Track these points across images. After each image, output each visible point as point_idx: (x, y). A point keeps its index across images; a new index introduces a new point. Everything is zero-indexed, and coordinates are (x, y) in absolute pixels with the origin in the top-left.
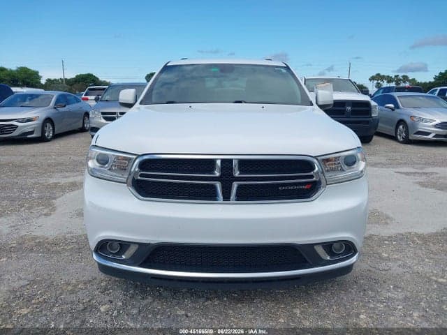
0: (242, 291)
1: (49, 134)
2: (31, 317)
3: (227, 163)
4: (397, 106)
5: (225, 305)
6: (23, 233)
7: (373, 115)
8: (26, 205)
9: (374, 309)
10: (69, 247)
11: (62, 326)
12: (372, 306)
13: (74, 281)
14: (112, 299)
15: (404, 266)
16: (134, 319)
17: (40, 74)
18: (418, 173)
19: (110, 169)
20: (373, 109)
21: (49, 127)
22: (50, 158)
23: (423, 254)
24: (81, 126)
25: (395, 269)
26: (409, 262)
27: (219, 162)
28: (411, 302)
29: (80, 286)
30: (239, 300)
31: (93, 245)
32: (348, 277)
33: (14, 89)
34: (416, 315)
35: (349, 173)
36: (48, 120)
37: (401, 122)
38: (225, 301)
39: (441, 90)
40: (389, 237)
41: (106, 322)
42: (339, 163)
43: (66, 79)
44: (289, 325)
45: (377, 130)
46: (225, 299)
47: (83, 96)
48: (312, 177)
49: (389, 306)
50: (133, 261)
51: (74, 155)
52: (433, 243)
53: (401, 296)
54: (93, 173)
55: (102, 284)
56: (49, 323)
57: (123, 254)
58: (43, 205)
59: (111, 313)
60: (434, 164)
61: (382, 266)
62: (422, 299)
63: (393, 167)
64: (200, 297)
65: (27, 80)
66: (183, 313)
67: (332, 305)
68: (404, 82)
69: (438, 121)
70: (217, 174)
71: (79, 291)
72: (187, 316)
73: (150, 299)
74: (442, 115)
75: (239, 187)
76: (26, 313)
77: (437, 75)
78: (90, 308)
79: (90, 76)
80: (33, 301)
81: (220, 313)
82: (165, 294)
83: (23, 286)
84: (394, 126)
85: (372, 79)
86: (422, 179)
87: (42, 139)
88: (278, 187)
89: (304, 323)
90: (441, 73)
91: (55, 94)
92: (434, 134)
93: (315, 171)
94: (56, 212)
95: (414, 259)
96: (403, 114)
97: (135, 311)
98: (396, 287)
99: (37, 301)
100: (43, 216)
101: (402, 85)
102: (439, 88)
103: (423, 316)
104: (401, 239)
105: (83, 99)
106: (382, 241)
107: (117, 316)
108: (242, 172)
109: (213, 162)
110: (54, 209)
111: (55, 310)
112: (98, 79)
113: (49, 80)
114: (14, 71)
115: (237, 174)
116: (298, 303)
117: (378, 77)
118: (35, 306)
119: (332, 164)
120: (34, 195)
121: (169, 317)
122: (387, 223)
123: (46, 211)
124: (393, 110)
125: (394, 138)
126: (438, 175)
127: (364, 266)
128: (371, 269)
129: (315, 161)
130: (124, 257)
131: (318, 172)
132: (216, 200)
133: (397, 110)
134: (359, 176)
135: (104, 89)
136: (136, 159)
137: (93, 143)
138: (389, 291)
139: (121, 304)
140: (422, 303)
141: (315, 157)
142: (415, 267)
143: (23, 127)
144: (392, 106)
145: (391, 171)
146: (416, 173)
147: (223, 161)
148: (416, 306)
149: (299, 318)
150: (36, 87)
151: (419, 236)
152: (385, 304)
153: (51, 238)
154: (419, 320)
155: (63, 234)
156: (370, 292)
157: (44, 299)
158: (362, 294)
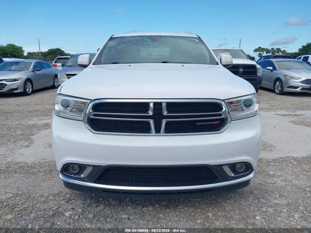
0: (169, 200)
1: (29, 90)
2: (14, 221)
3: (158, 105)
4: (275, 69)
5: (157, 210)
6: (10, 160)
7: (258, 75)
8: (12, 140)
9: (266, 212)
10: (43, 169)
11: (37, 227)
12: (264, 210)
13: (46, 194)
14: (74, 207)
15: (285, 181)
16: (90, 222)
17: (23, 49)
18: (291, 115)
19: (70, 111)
20: (258, 71)
21: (29, 85)
22: (30, 107)
23: (299, 172)
24: (52, 84)
25: (280, 183)
26: (289, 178)
27: (152, 105)
28: (293, 206)
29: (50, 198)
30: (167, 207)
31: (59, 167)
32: (246, 189)
33: (5, 59)
34: (296, 216)
35: (247, 112)
36: (28, 80)
37: (278, 79)
38: (157, 208)
39: (304, 57)
40: (273, 160)
41: (69, 224)
42: (240, 105)
43: (41, 52)
44: (204, 224)
45: (261, 86)
46: (157, 206)
47: (53, 64)
48: (221, 115)
49: (276, 210)
50: (89, 179)
51: (47, 104)
52: (305, 164)
53: (284, 202)
54: (58, 114)
55: (67, 196)
56: (27, 225)
57: (82, 174)
58: (24, 140)
59: (73, 217)
60: (302, 108)
61: (269, 181)
62: (300, 204)
63: (273, 111)
64: (138, 205)
65: (14, 53)
66: (127, 216)
67: (235, 210)
68: (278, 53)
69: (304, 79)
70: (151, 113)
71: (50, 201)
72: (129, 219)
73: (102, 207)
74: (307, 74)
75: (167, 123)
76: (10, 218)
77: (301, 48)
78: (57, 214)
79: (58, 50)
80: (16, 209)
81: (154, 216)
82: (113, 203)
83: (9, 198)
84: (273, 83)
85: (256, 50)
86: (294, 119)
87: (24, 94)
88: (196, 123)
89: (215, 223)
90: (303, 46)
91: (33, 62)
92: (301, 88)
93: (223, 111)
94: (34, 144)
95: (293, 175)
96: (279, 74)
97: (91, 216)
98: (281, 196)
99: (19, 209)
100: (24, 148)
101: (277, 54)
102: (303, 56)
103: (302, 217)
104: (282, 161)
105: (54, 65)
106: (268, 162)
107: (78, 219)
108: (169, 111)
109: (147, 104)
110: (32, 142)
111: (32, 216)
112: (64, 52)
113: (29, 53)
114: (5, 47)
115: (165, 113)
116: (210, 209)
117: (259, 49)
118: (17, 213)
119: (235, 106)
120: (18, 133)
121: (116, 220)
122: (271, 150)
123: (26, 144)
124: (272, 71)
125: (273, 91)
126: (305, 116)
127: (257, 181)
128: (262, 183)
129: (223, 103)
130: (82, 176)
131: (225, 111)
132: (150, 133)
133: (274, 71)
134: (254, 115)
135: (68, 58)
136: (90, 102)
137: (58, 92)
138: (276, 198)
139: (80, 210)
140: (301, 208)
141: (223, 100)
142: (294, 181)
143: (10, 85)
144: (271, 68)
145: (272, 113)
146: (290, 115)
147: (155, 104)
148: (297, 210)
149: (212, 219)
150: (21, 58)
151: (295, 159)
152: (274, 208)
153: (29, 163)
154: (300, 220)
155: (38, 160)
156: (262, 200)
157: (24, 207)
158: (256, 201)
